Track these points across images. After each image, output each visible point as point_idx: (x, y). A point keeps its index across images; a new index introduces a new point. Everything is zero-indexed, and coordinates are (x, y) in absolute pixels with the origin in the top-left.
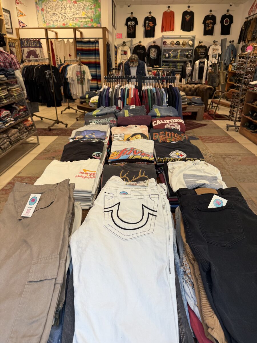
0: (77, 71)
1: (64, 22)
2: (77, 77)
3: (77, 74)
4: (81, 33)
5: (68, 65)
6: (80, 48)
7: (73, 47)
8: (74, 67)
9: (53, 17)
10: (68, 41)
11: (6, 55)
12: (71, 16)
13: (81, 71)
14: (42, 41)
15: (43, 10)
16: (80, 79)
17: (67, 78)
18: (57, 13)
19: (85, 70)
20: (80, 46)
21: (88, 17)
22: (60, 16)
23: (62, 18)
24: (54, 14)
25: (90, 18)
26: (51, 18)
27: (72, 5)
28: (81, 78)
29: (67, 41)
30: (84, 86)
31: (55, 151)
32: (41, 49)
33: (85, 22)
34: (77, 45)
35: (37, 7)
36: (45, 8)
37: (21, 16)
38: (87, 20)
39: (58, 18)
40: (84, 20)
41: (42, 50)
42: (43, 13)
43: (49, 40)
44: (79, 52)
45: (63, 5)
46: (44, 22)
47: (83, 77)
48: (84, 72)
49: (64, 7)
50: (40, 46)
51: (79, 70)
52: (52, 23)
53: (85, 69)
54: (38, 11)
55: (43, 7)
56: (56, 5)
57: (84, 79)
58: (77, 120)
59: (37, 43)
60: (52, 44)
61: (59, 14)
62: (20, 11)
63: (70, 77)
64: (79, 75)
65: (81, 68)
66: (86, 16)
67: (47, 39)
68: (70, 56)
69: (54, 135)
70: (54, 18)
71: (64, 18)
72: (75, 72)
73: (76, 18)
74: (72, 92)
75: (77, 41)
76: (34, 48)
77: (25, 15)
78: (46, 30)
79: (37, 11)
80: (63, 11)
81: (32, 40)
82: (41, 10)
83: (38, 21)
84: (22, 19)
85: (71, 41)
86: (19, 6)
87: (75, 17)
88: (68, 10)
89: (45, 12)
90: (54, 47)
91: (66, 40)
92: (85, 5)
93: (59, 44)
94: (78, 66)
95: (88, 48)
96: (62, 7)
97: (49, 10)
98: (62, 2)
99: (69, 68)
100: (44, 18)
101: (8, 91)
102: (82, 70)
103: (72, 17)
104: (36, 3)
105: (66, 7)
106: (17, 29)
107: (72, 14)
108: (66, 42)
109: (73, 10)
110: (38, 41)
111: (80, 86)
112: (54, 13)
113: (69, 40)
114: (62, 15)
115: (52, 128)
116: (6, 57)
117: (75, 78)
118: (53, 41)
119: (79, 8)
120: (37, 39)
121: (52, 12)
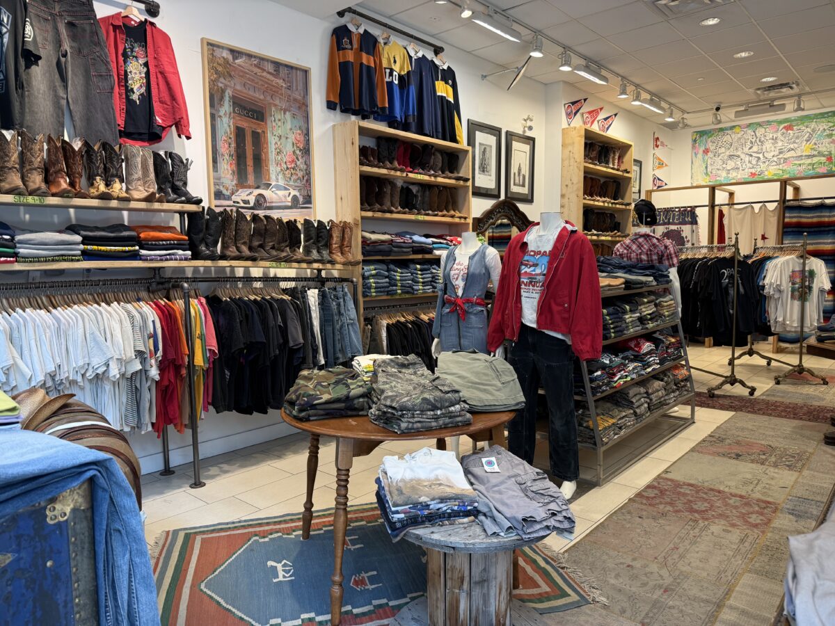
0: (793, 272)
1: (753, 171)
2: (790, 284)
3: (792, 277)
4: (797, 189)
5: (769, 258)
6: (794, 220)
7: (774, 221)
8: (787, 261)
9: (729, 162)
10: (763, 208)
11: (655, 241)
13: (803, 271)
14: (698, 211)
15: (706, 151)
16: (799, 288)
17: (763, 287)
18: (739, 153)
19: (814, 268)
20: (791, 218)
21: (820, 154)
22: (747, 159)
23: (750, 162)
24: (731, 157)
25: (824, 156)
26: (724, 166)
27: (779, 134)
28: (803, 286)
30: (807, 304)
31: (738, 443)
32: (694, 226)
33: (810, 164)
34: (787, 215)
35: (694, 147)
37: (659, 168)
38: (815, 160)
40: (809, 161)
41: (697, 228)
42: (706, 157)
44: (788, 230)
45: (757, 137)
46: (707, 174)
48: (812, 273)
49: (758, 140)
50: (694, 221)
51: (797, 269)
52: (724, 174)
53: (816, 265)
54: (696, 154)
55: (712, 147)
56: (740, 139)
57: (810, 288)
58: (778, 383)
59: (689, 215)
60: (721, 215)
61: (743, 156)
62: (659, 159)
63: (771, 284)
64: (798, 280)
65: (804, 264)
66: (816, 153)
67: (712, 206)
68: (764, 238)
69: (722, 408)
70: (731, 164)
71: (754, 162)
72: (787, 273)
73: (785, 159)
74: (772, 317)
75: (785, 206)
76: (679, 226)
77: (666, 165)
78: (713, 190)
79: (693, 154)
80: (755, 149)
81: (677, 210)
82: (704, 151)
83: (692, 174)
84: (659, 173)
85: (772, 206)
86: (659, 152)
87: (785, 157)
88: (768, 145)
89: (710, 154)
90: (726, 221)
91: (757, 207)
92: (814, 130)
93: (738, 214)
94: (797, 260)
95: (815, 220)
96: (753, 140)
97: (723, 150)
98: (754, 132)
99: (770, 265)
100: (706, 167)
101: (656, 305)
102: (807, 269)
103: (775, 159)
104: (695, 141)
105: (763, 139)
106: (649, 193)
107: (777, 153)
108: (757, 211)
109: (780, 144)
110: (691, 211)
111: (797, 304)
112: (732, 154)
113: (765, 206)
114: (751, 156)
115: (716, 392)
116: (654, 245)
117: (786, 286)
118: (725, 210)
119: (797, 138)
120: (689, 209)
121: (728, 153)
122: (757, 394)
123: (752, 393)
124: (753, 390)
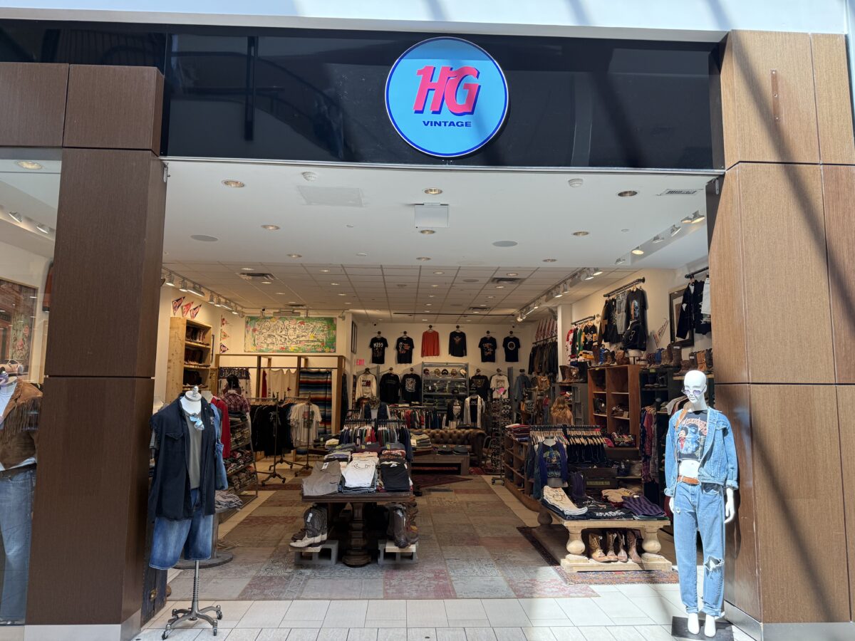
0: (304, 412)
1: (282, 346)
3: (304, 415)
4: (306, 360)
5: (292, 404)
6: (305, 380)
7: (294, 379)
8: (301, 407)
9: (268, 339)
10: (288, 371)
13: (309, 412)
14: (250, 370)
15: (254, 330)
17: (289, 421)
18: (274, 334)
19: (314, 410)
20: (304, 378)
21: (318, 341)
22: (279, 338)
23: (281, 340)
24: (269, 336)
25: (320, 341)
26: (265, 341)
27: (297, 326)
28: (309, 420)
30: (311, 430)
32: (248, 380)
33: (313, 346)
34: (301, 376)
35: (246, 327)
36: (258, 329)
37: (224, 338)
38: (316, 343)
39: (274, 341)
40: (312, 344)
41: (249, 382)
42: (254, 334)
43: (262, 370)
44: (302, 385)
46: (254, 345)
48: (313, 413)
49: (285, 327)
50: (247, 377)
51: (306, 411)
52: (265, 346)
53: (315, 408)
54: (248, 331)
55: (257, 327)
56: (274, 325)
57: (312, 421)
58: (296, 476)
59: (245, 373)
60: (265, 374)
61: (276, 336)
62: (224, 333)
63: (294, 420)
64: (306, 417)
65: (309, 408)
66: (315, 339)
67: (259, 368)
68: (289, 389)
69: (270, 490)
71: (283, 341)
72: (302, 413)
73: (300, 341)
74: (294, 438)
75: (300, 371)
77: (229, 337)
78: (259, 357)
79: (246, 331)
80: (284, 333)
81: (237, 369)
83: (245, 344)
84: (224, 342)
85: (293, 371)
86: (225, 328)
87: (300, 339)
88: (291, 331)
89: (257, 333)
90: (267, 378)
91: (285, 370)
92: (315, 326)
93: (274, 375)
94: (306, 405)
95: (315, 380)
96: (283, 327)
97: (264, 331)
98: (283, 322)
99: (293, 409)
100: (254, 341)
103: (295, 340)
104: (247, 322)
105: (288, 327)
106: (218, 356)
107: (296, 337)
108: (285, 373)
109: (297, 331)
110: (246, 370)
111: (306, 429)
112: (270, 334)
113: (290, 370)
114: (281, 337)
115: (266, 483)
117: (301, 420)
118: (267, 371)
119: (307, 329)
120: (244, 369)
121: (267, 333)
122: (286, 482)
123: (284, 482)
124: (284, 479)
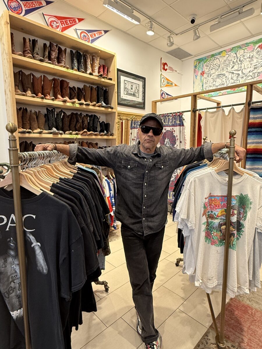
6: (258, 121)
9: (218, 80)
12: (249, 72)
14: (184, 115)
15: (203, 73)
16: (220, 225)
18: (224, 72)
19: (248, 192)
20: (256, 118)
22: (230, 76)
23: (232, 78)
24: (219, 76)
26: (214, 83)
29: (230, 112)
32: (181, 127)
35: (195, 71)
36: (206, 71)
37: (167, 86)
39: (225, 81)
41: (183, 129)
43: (197, 113)
44: (252, 130)
45: (237, 58)
47: (234, 219)
48: (243, 201)
49: (238, 60)
50: (182, 124)
53: (252, 188)
54: (196, 76)
56: (225, 61)
57: (239, 226)
59: (178, 119)
60: (200, 117)
61: (227, 74)
62: (167, 79)
64: (218, 212)
67: (194, 110)
71: (235, 78)
73: (259, 73)
75: (250, 108)
76: (171, 128)
77: (176, 85)
80: (236, 67)
81: (171, 115)
82: (201, 74)
84: (168, 90)
85: (239, 109)
87: (258, 71)
88: (246, 63)
89: (205, 75)
90: (202, 123)
91: (227, 110)
93: (212, 117)
94: (218, 177)
96: (235, 61)
98: (236, 54)
100: (203, 85)
103: (251, 74)
104: (196, 67)
105: (242, 59)
106: (155, 103)
108: (227, 113)
112: (219, 73)
113: (234, 109)
114: (233, 73)
120: (178, 114)
121: (217, 73)
